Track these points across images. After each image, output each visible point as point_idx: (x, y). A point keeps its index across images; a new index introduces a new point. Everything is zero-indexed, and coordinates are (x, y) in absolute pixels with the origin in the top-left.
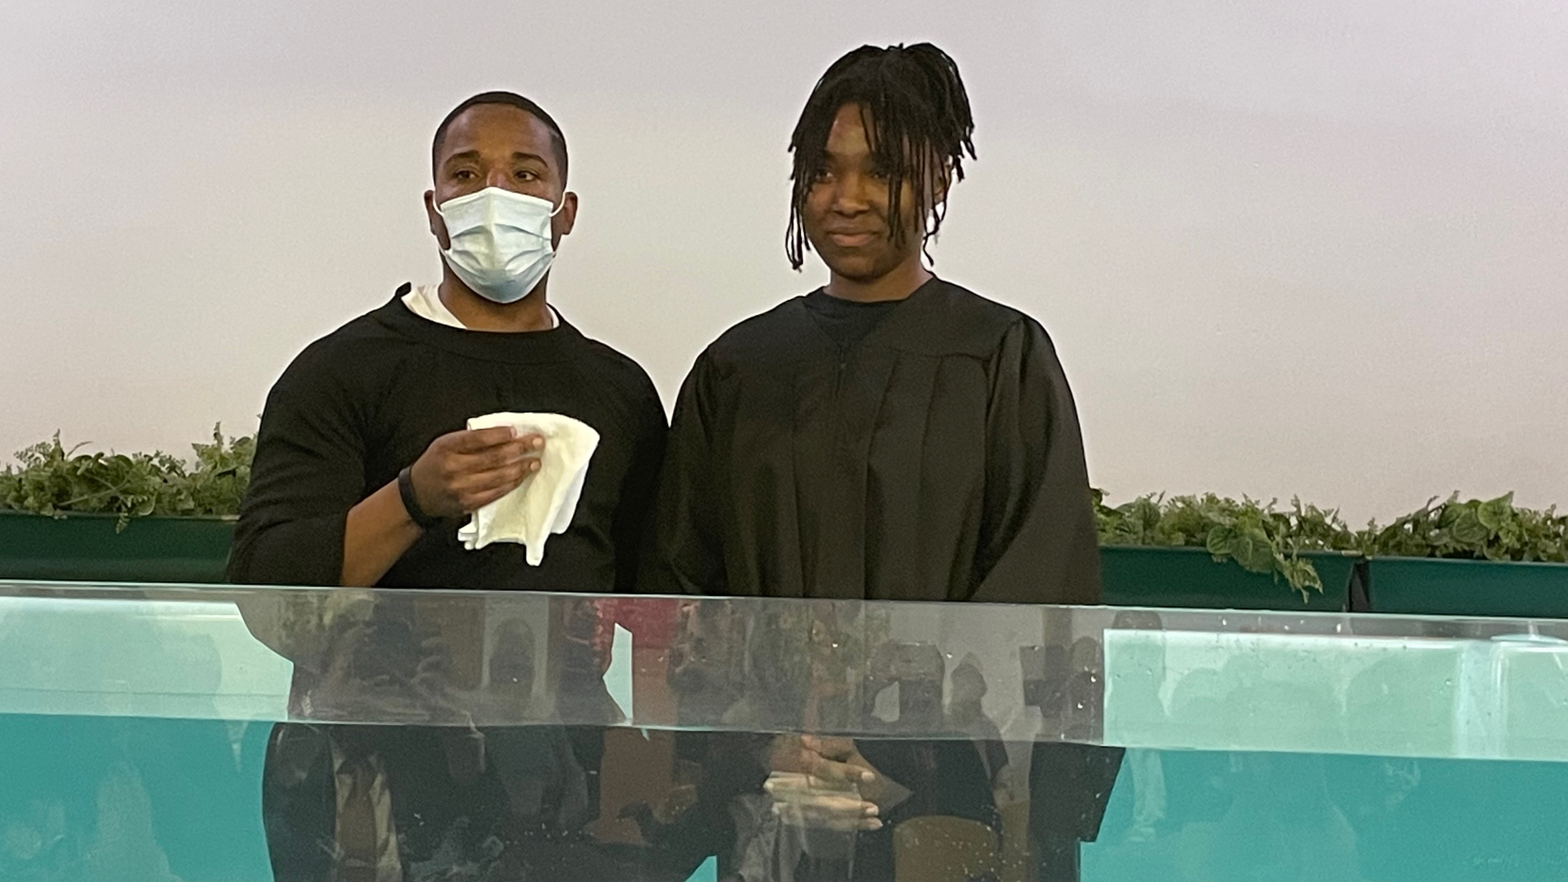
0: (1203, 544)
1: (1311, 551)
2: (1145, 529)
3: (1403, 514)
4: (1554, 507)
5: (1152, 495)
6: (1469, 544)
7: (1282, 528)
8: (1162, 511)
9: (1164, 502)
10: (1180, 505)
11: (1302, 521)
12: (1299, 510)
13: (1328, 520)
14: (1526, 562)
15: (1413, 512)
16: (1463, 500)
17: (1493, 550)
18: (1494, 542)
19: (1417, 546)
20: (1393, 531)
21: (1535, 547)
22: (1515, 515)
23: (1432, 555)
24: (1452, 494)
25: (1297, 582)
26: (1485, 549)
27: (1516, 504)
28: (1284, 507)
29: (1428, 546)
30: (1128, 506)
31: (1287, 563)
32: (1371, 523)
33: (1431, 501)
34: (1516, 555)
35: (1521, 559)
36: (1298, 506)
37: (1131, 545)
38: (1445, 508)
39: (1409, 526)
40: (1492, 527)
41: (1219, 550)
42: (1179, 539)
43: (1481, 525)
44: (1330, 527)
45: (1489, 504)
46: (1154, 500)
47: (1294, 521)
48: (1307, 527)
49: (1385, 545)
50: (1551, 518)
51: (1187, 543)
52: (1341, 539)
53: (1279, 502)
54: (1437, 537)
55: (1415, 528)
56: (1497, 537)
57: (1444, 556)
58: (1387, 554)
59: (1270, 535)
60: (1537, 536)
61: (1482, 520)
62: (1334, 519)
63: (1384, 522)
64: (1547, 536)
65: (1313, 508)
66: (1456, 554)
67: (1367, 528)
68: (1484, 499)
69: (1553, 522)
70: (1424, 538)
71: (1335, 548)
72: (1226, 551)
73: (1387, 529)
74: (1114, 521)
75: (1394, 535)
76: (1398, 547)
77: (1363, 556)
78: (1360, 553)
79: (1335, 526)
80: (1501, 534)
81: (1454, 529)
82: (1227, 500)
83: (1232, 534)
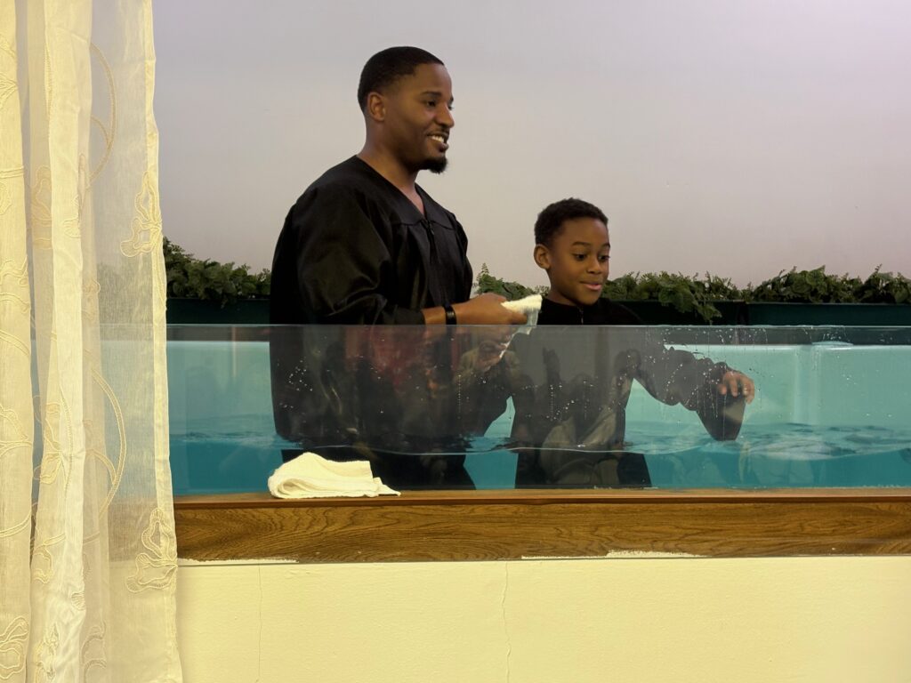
0: (657, 298)
1: (715, 301)
2: (628, 291)
3: (767, 280)
4: (847, 274)
5: (632, 273)
6: (802, 294)
7: (701, 290)
8: (637, 283)
9: (639, 277)
10: (647, 279)
11: (711, 285)
12: (710, 280)
13: (726, 284)
14: (832, 303)
15: (772, 278)
16: (798, 271)
17: (814, 298)
18: (814, 293)
19: (774, 296)
20: (762, 289)
21: (837, 295)
22: (826, 278)
23: (782, 301)
24: (792, 268)
25: (707, 317)
26: (810, 297)
27: (827, 273)
28: (702, 278)
29: (779, 296)
30: (619, 280)
31: (700, 306)
32: (749, 285)
33: (781, 272)
34: (827, 299)
35: (828, 301)
36: (709, 277)
37: (621, 299)
38: (789, 276)
39: (769, 286)
40: (813, 284)
41: (664, 300)
42: (646, 295)
43: (808, 285)
44: (726, 288)
45: (812, 272)
46: (634, 276)
47: (707, 285)
48: (714, 288)
49: (756, 296)
50: (845, 280)
51: (650, 297)
52: (734, 293)
53: (699, 275)
54: (785, 291)
55: (773, 288)
56: (816, 291)
57: (788, 301)
58: (757, 300)
59: (693, 292)
60: (838, 290)
61: (808, 282)
62: (729, 283)
63: (756, 284)
64: (844, 290)
65: (716, 278)
66: (794, 300)
67: (746, 288)
68: (809, 270)
69: (847, 282)
70: (777, 291)
71: (729, 297)
72: (669, 301)
73: (758, 288)
74: (611, 287)
75: (762, 291)
76: (764, 297)
77: (744, 302)
78: (743, 300)
79: (729, 287)
80: (818, 288)
81: (793, 286)
82: (673, 275)
83: (673, 292)
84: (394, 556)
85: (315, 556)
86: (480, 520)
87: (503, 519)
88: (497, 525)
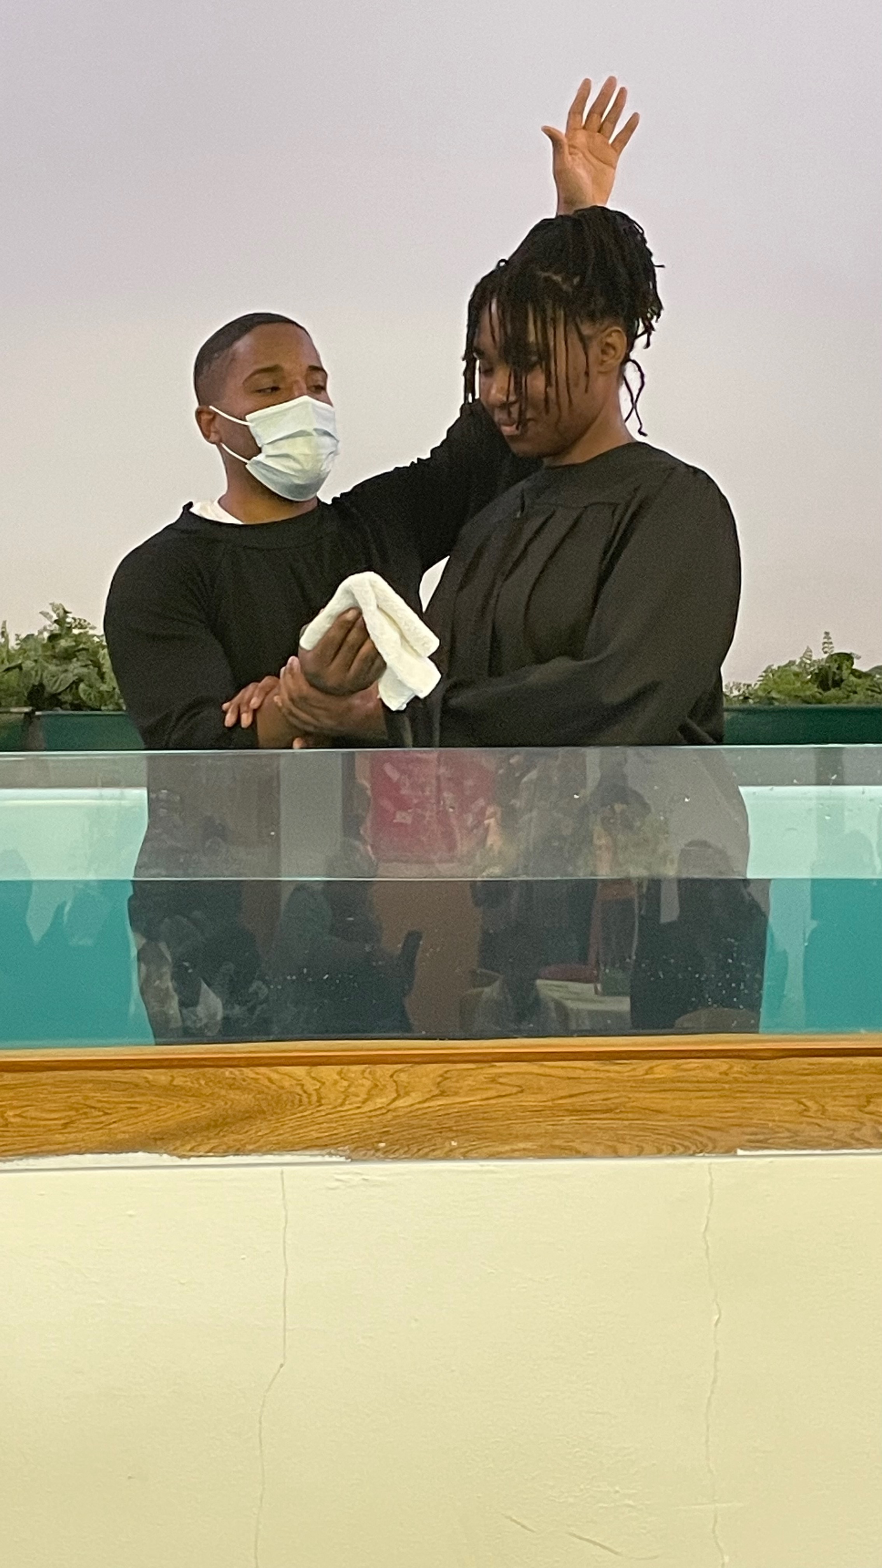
74: (865, 683)
84: (514, 1151)
85: (377, 1150)
86: (663, 1086)
87: (703, 1086)
88: (692, 1094)
